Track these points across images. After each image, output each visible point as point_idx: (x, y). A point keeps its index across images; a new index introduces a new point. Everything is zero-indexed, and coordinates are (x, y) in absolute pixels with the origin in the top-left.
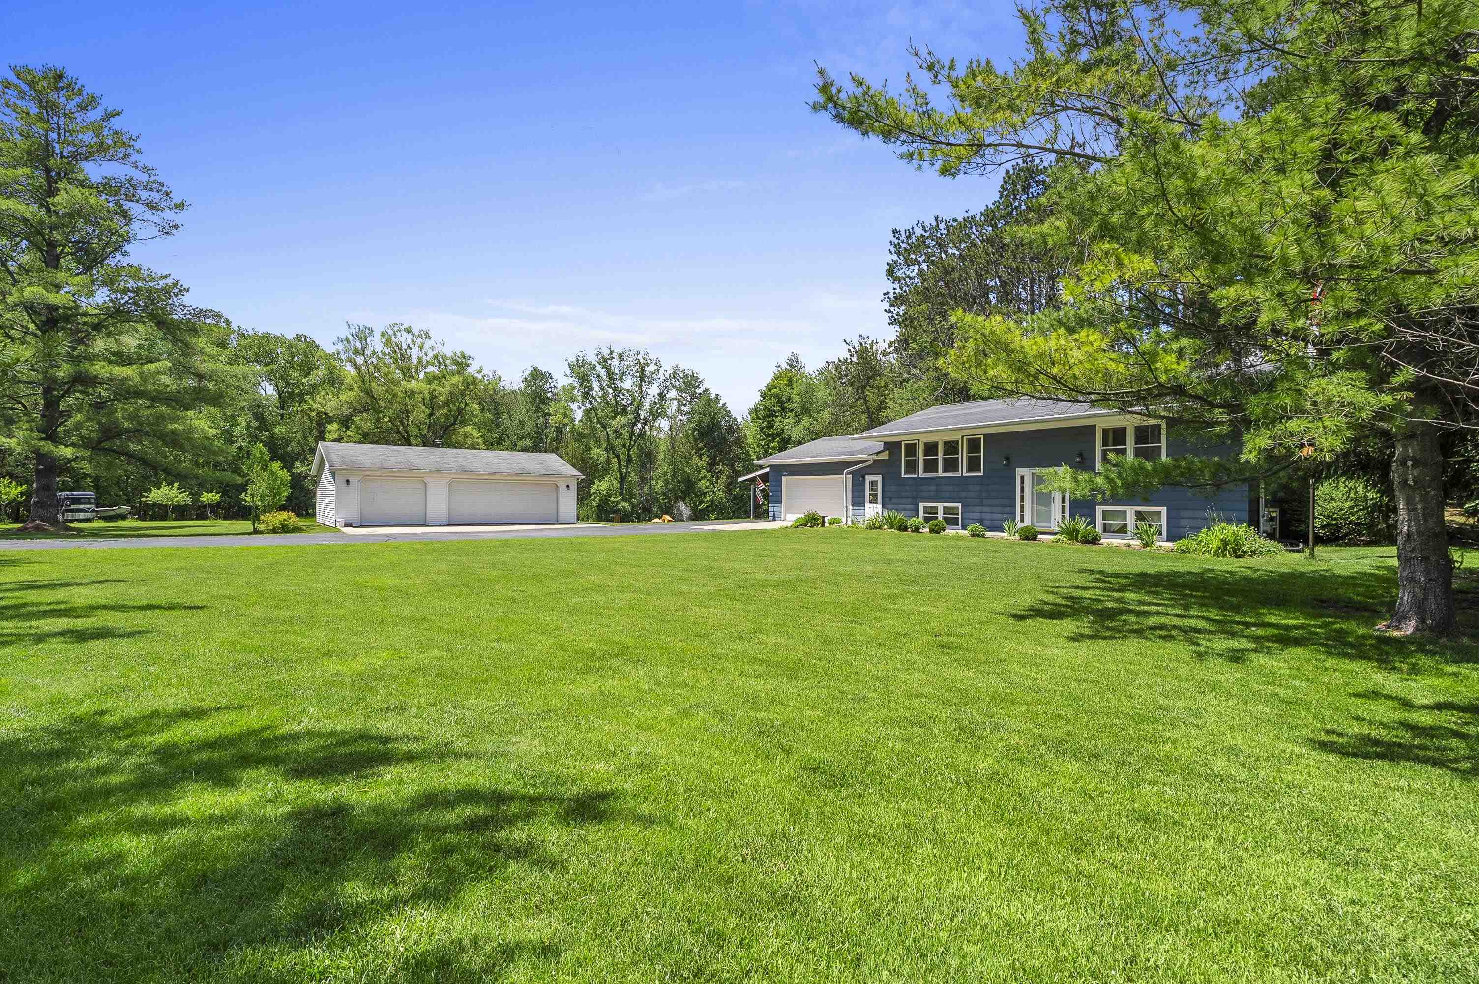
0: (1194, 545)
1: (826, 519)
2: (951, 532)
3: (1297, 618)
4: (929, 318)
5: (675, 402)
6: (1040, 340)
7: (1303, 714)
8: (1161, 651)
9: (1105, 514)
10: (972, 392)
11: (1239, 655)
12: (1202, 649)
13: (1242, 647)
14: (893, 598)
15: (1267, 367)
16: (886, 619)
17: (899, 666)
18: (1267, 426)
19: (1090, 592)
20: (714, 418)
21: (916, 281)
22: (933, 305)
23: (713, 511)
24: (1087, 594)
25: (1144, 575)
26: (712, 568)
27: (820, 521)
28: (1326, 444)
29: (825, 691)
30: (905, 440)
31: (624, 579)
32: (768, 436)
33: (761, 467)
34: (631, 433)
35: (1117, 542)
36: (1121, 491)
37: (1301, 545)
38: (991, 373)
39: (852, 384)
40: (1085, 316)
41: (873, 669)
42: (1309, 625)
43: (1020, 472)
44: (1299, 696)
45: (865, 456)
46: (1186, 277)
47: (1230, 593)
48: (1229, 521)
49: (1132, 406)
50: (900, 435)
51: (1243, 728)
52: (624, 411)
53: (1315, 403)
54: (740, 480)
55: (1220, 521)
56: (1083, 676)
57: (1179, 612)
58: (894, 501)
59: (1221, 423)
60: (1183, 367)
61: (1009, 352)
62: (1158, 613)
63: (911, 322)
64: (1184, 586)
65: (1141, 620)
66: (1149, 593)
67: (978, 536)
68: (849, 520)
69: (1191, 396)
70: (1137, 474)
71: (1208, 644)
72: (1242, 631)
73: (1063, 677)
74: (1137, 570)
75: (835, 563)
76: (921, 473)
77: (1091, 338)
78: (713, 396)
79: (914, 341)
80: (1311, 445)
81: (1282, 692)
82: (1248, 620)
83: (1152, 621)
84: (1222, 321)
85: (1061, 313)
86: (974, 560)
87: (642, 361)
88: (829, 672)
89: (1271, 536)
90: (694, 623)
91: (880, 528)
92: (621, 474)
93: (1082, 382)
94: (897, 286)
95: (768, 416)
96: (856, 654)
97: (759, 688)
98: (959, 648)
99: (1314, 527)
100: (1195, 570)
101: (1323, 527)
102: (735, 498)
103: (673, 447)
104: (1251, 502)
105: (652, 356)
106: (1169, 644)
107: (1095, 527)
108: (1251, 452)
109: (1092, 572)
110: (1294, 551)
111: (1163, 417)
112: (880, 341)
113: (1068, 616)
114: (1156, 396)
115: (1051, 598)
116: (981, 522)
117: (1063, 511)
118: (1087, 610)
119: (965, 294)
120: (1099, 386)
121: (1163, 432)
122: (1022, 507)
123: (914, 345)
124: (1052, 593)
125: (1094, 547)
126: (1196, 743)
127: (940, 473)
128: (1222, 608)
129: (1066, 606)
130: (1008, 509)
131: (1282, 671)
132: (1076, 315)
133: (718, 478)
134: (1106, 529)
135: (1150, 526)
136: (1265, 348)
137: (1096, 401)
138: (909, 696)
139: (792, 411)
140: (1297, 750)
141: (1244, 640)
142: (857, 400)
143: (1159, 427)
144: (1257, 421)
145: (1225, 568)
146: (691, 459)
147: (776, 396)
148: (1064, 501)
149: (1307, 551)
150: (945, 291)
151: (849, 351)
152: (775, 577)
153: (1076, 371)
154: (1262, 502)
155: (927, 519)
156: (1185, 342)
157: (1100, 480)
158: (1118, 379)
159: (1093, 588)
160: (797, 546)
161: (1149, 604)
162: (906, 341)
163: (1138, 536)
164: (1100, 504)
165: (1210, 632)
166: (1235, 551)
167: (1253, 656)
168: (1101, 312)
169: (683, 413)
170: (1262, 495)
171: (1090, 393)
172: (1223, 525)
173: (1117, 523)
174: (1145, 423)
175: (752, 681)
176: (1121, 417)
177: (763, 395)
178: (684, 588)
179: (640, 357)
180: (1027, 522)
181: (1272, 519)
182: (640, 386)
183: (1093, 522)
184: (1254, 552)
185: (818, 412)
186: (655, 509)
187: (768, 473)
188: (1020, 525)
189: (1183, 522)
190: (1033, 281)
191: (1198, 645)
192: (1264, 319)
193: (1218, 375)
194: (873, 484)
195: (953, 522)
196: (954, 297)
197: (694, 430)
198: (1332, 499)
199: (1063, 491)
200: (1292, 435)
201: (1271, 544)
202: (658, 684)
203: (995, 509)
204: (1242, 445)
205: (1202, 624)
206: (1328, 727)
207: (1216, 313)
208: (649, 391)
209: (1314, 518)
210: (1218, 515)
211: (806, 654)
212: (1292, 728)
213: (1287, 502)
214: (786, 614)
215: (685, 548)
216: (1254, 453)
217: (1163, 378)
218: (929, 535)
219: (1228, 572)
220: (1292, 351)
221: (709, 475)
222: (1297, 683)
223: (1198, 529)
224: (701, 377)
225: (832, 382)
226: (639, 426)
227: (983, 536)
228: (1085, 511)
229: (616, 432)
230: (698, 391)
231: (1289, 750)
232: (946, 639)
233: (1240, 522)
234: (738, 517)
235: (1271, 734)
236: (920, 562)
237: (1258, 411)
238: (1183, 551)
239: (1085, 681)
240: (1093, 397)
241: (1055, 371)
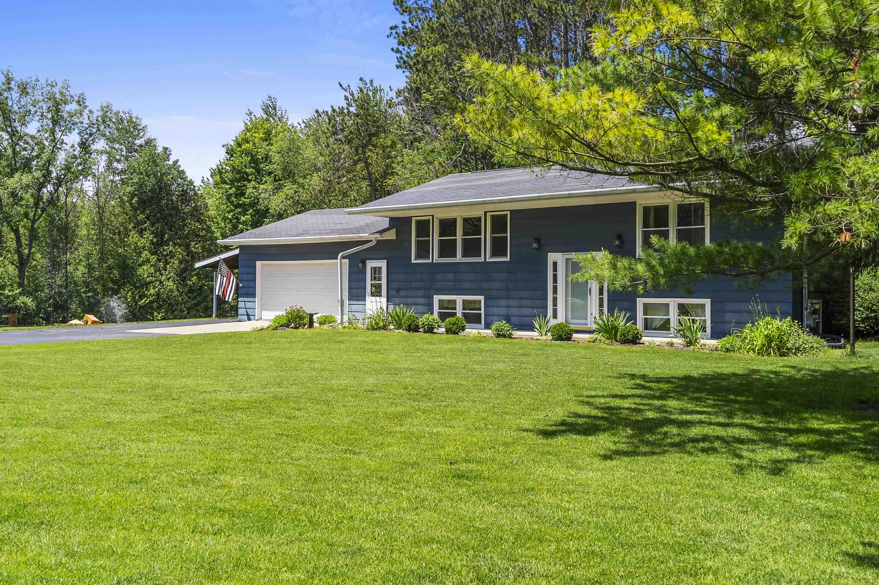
0: (738, 343)
1: (315, 317)
2: (472, 331)
3: (837, 422)
4: (447, 63)
5: (104, 157)
6: (571, 97)
7: (843, 528)
8: (703, 467)
9: (647, 308)
10: (495, 160)
11: (780, 466)
12: (745, 462)
13: (785, 457)
14: (399, 417)
15: (808, 142)
16: (389, 445)
17: (405, 505)
18: (807, 207)
19: (629, 400)
20: (161, 180)
21: (431, 14)
22: (452, 46)
23: (159, 308)
24: (626, 403)
25: (688, 378)
26: (155, 387)
27: (307, 320)
28: (862, 230)
29: (309, 545)
30: (416, 215)
31: (22, 407)
32: (237, 206)
33: (227, 248)
34: (38, 198)
35: (659, 340)
36: (662, 281)
37: (843, 341)
38: (516, 135)
39: (350, 142)
40: (623, 72)
41: (370, 509)
42: (849, 429)
43: (552, 257)
44: (839, 508)
45: (365, 236)
46: (727, 35)
47: (774, 396)
48: (773, 315)
49: (673, 181)
50: (410, 209)
51: (784, 549)
52: (27, 166)
53: (852, 184)
54: (197, 265)
55: (765, 314)
56: (621, 502)
57: (721, 420)
58: (403, 293)
59: (763, 203)
60: (723, 138)
61: (535, 110)
62: (701, 422)
63: (425, 66)
64: (729, 390)
65: (683, 430)
66: (692, 399)
67: (504, 336)
68: (346, 318)
69: (733, 171)
70: (680, 261)
71: (752, 455)
72: (785, 438)
73: (598, 505)
74: (680, 373)
75: (326, 374)
76: (435, 257)
77: (627, 99)
78: (160, 149)
79: (428, 90)
80: (847, 230)
81: (822, 505)
82: (791, 426)
83: (694, 432)
84: (761, 89)
85: (599, 68)
86: (500, 366)
87: (58, 96)
88: (315, 519)
89: (814, 331)
90: (127, 465)
91: (385, 328)
92: (21, 257)
93: (619, 151)
94: (406, 18)
95: (238, 181)
96: (350, 493)
97: (219, 548)
98: (479, 477)
99: (855, 321)
100: (740, 371)
101: (863, 320)
102: (191, 291)
103: (101, 219)
104: (794, 292)
105: (75, 91)
106: (712, 459)
107: (635, 323)
108: (791, 236)
109: (633, 376)
110: (835, 347)
111: (705, 195)
112: (386, 89)
113: (604, 430)
114: (697, 170)
115: (586, 410)
116: (508, 319)
117: (601, 305)
118: (627, 423)
119: (489, 36)
120: (637, 155)
121: (707, 212)
122: (555, 300)
123: (427, 96)
124: (588, 403)
125: (635, 348)
126: (738, 572)
127: (459, 258)
128: (766, 414)
129: (603, 418)
130: (538, 303)
131: (823, 482)
132: (615, 71)
133: (167, 263)
134: (648, 325)
135: (694, 321)
136: (806, 121)
137: (635, 174)
138: (417, 543)
139: (270, 174)
140: (836, 569)
141: (787, 449)
142: (355, 163)
143: (702, 206)
144: (797, 202)
145: (769, 368)
146: (127, 235)
147: (247, 153)
148: (601, 292)
149: (849, 346)
150: (465, 30)
151: (346, 98)
152: (245, 396)
153: (611, 137)
154: (805, 292)
155: (443, 316)
156: (727, 109)
157: (641, 268)
158: (657, 149)
159: (633, 396)
160: (276, 354)
161: (692, 412)
162: (418, 89)
163: (681, 333)
164: (643, 296)
165: (753, 442)
166: (779, 349)
167: (794, 467)
168: (641, 69)
169: (114, 172)
170: (806, 285)
171: (627, 164)
172: (768, 319)
173: (659, 317)
174: (687, 201)
175: (210, 539)
176: (662, 194)
177: (230, 152)
178: (115, 417)
179: (56, 90)
180: (561, 319)
181: (815, 312)
182: (53, 132)
183: (633, 318)
184: (798, 349)
185: (305, 177)
186: (73, 307)
187: (236, 257)
188: (553, 322)
189: (728, 316)
190: (567, 25)
191: (740, 457)
192: (800, 87)
193: (761, 148)
194: (376, 271)
195: (473, 319)
196: (475, 38)
197: (133, 195)
198: (871, 289)
199: (600, 279)
200: (831, 220)
201: (813, 340)
202: (71, 554)
203: (524, 302)
204: (784, 229)
205: (745, 433)
206: (866, 540)
207: (757, 79)
208: (66, 139)
209: (855, 310)
210: (763, 307)
211: (284, 498)
212: (832, 545)
213: (829, 293)
214: (258, 446)
215: (117, 361)
216: (795, 239)
217: (704, 150)
218: (445, 336)
219: (772, 372)
220: (832, 126)
221: (153, 259)
222: (837, 494)
223: (741, 325)
224: (144, 123)
225: (323, 139)
226: (50, 188)
227: (510, 336)
228: (625, 304)
229: (14, 194)
230: (138, 142)
231: (828, 571)
232: (463, 467)
233: (783, 316)
234: (195, 316)
235: (812, 554)
236: (434, 371)
237: (798, 191)
238: (728, 350)
239: (622, 508)
240: (632, 169)
241: (589, 136)
